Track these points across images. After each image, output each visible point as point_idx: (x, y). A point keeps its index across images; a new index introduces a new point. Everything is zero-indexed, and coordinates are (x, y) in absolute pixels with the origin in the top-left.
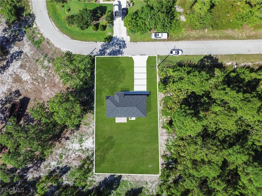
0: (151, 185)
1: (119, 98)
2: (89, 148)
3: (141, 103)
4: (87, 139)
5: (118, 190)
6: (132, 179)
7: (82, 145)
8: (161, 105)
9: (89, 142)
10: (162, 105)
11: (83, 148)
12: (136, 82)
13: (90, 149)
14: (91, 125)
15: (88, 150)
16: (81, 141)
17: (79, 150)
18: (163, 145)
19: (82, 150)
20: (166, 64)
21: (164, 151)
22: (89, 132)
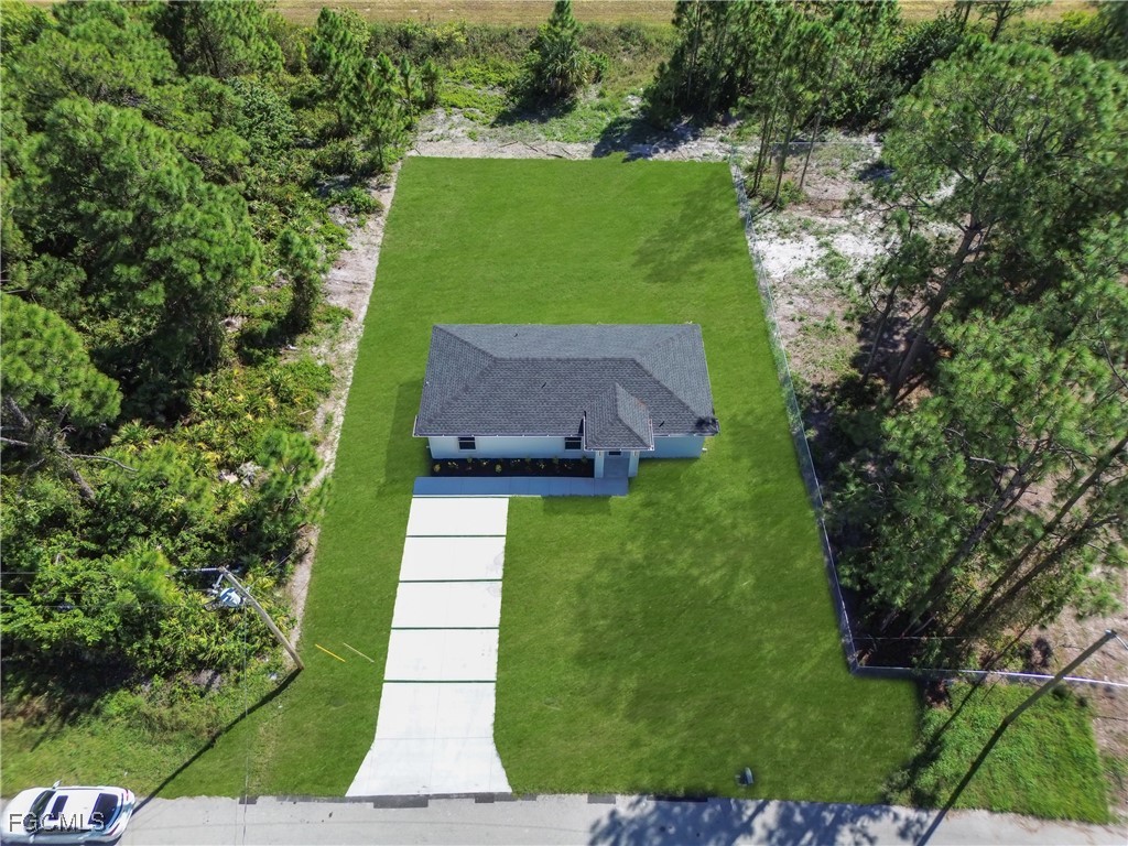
0: (452, 131)
1: (622, 414)
2: (779, 240)
3: (461, 386)
4: (800, 272)
5: (609, 120)
6: (543, 147)
7: (824, 252)
8: (328, 421)
9: (785, 260)
10: (318, 421)
11: (811, 240)
12: (490, 557)
13: (772, 235)
14: (792, 328)
15: (783, 233)
16: (833, 263)
17: (833, 232)
18: (362, 249)
19: (817, 234)
20: (203, 705)
21: (359, 226)
22: (799, 301)
